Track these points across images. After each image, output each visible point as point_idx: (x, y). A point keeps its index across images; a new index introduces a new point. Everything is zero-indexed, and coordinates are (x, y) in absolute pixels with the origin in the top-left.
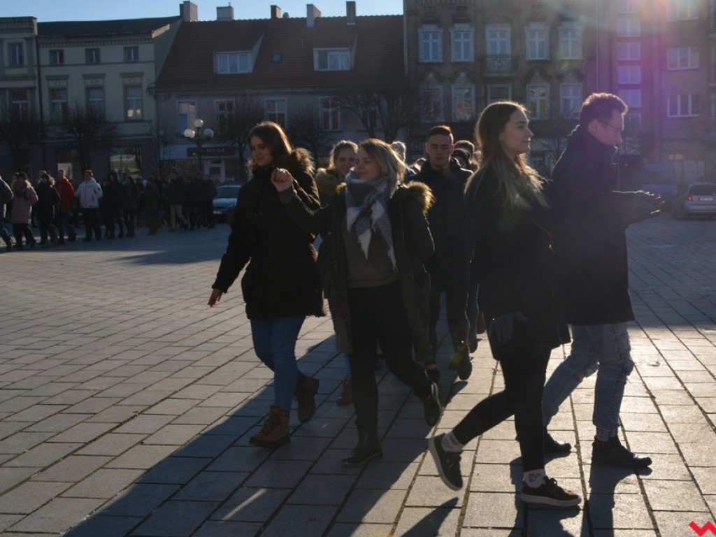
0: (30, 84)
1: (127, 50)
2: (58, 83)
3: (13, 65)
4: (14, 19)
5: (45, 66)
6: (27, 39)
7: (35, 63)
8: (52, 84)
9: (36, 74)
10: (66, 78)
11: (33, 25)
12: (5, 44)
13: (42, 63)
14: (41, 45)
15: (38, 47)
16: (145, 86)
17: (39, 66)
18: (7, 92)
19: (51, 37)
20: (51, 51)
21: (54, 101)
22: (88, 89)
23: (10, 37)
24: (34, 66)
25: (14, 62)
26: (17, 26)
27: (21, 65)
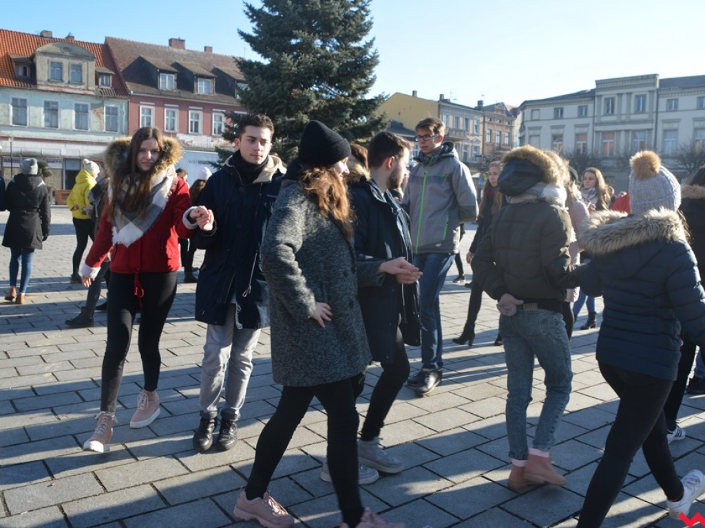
0: (649, 126)
2: (671, 125)
3: (637, 112)
5: (661, 112)
6: (650, 92)
7: (655, 110)
8: (666, 126)
9: (654, 119)
10: (678, 121)
11: (656, 80)
12: (633, 96)
13: (660, 110)
14: (661, 96)
15: (658, 97)
17: (657, 112)
18: (630, 133)
19: (670, 89)
20: (668, 100)
21: (666, 140)
22: (696, 129)
23: (637, 91)
24: (653, 112)
25: (638, 109)
26: (643, 82)
27: (644, 112)
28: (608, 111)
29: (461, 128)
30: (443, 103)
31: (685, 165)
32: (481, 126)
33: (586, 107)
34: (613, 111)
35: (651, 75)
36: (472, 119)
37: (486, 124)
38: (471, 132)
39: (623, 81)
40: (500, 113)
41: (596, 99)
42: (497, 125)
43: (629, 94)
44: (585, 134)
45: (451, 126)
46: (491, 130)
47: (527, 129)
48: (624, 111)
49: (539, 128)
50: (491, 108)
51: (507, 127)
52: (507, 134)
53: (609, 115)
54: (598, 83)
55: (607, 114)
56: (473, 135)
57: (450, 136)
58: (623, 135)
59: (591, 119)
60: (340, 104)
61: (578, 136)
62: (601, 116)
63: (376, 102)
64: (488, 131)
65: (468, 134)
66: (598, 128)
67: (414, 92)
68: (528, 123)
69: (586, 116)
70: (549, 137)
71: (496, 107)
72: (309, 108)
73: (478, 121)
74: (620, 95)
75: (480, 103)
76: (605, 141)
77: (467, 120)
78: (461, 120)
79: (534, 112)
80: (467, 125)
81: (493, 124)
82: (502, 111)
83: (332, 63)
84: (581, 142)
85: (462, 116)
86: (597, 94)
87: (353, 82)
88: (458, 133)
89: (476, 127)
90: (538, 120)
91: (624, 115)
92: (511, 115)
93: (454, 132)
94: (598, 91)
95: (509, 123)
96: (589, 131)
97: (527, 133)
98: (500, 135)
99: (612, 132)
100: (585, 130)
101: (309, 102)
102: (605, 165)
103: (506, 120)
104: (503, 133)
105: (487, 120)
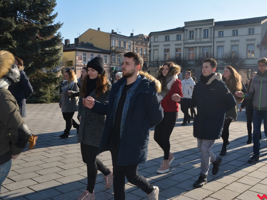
0: (210, 44)
1: (250, 30)
2: (220, 44)
3: (205, 37)
4: (206, 20)
5: (216, 38)
6: (210, 27)
7: (213, 37)
8: (218, 44)
9: (213, 41)
10: (223, 42)
11: (213, 22)
12: (202, 30)
13: (215, 36)
14: (215, 30)
15: (214, 30)
16: (256, 45)
17: (214, 38)
18: (202, 48)
19: (219, 26)
20: (219, 32)
21: (218, 51)
22: (232, 46)
23: (204, 27)
24: (212, 38)
25: (205, 36)
26: (207, 23)
27: (207, 37)
28: (191, 38)
29: (122, 46)
30: (113, 34)
31: (227, 63)
32: (132, 46)
33: (180, 35)
34: (193, 37)
35: (211, 19)
36: (127, 42)
37: (134, 45)
38: (127, 49)
39: (197, 22)
40: (141, 39)
41: (185, 31)
42: (140, 45)
43: (201, 29)
44: (180, 49)
45: (117, 45)
46: (137, 48)
47: (152, 46)
48: (198, 37)
49: (158, 46)
50: (137, 37)
51: (145, 46)
52: (145, 50)
53: (191, 39)
54: (186, 23)
55: (190, 39)
56: (128, 50)
57: (116, 51)
58: (198, 49)
59: (183, 41)
60: (34, 28)
61: (177, 50)
62: (187, 40)
63: (55, 27)
64: (135, 48)
65: (126, 50)
66: (186, 46)
67: (99, 29)
68: (153, 43)
69: (180, 40)
70: (163, 50)
71: (140, 36)
72: (11, 29)
73: (130, 43)
74: (196, 29)
75: (132, 34)
76: (189, 52)
77: (125, 43)
78: (122, 42)
79: (155, 38)
80: (125, 45)
81: (138, 45)
82: (142, 38)
83: (25, 3)
84: (178, 53)
85: (122, 41)
86: (185, 29)
87: (40, 15)
88: (120, 49)
89: (129, 46)
90: (157, 42)
91: (199, 39)
92: (146, 41)
93: (118, 49)
94: (185, 28)
95: (146, 44)
96: (182, 47)
97: (152, 48)
98: (142, 50)
99: (193, 48)
100: (180, 47)
101: (11, 25)
102: (189, 64)
103: (144, 43)
104: (143, 49)
105: (135, 43)
